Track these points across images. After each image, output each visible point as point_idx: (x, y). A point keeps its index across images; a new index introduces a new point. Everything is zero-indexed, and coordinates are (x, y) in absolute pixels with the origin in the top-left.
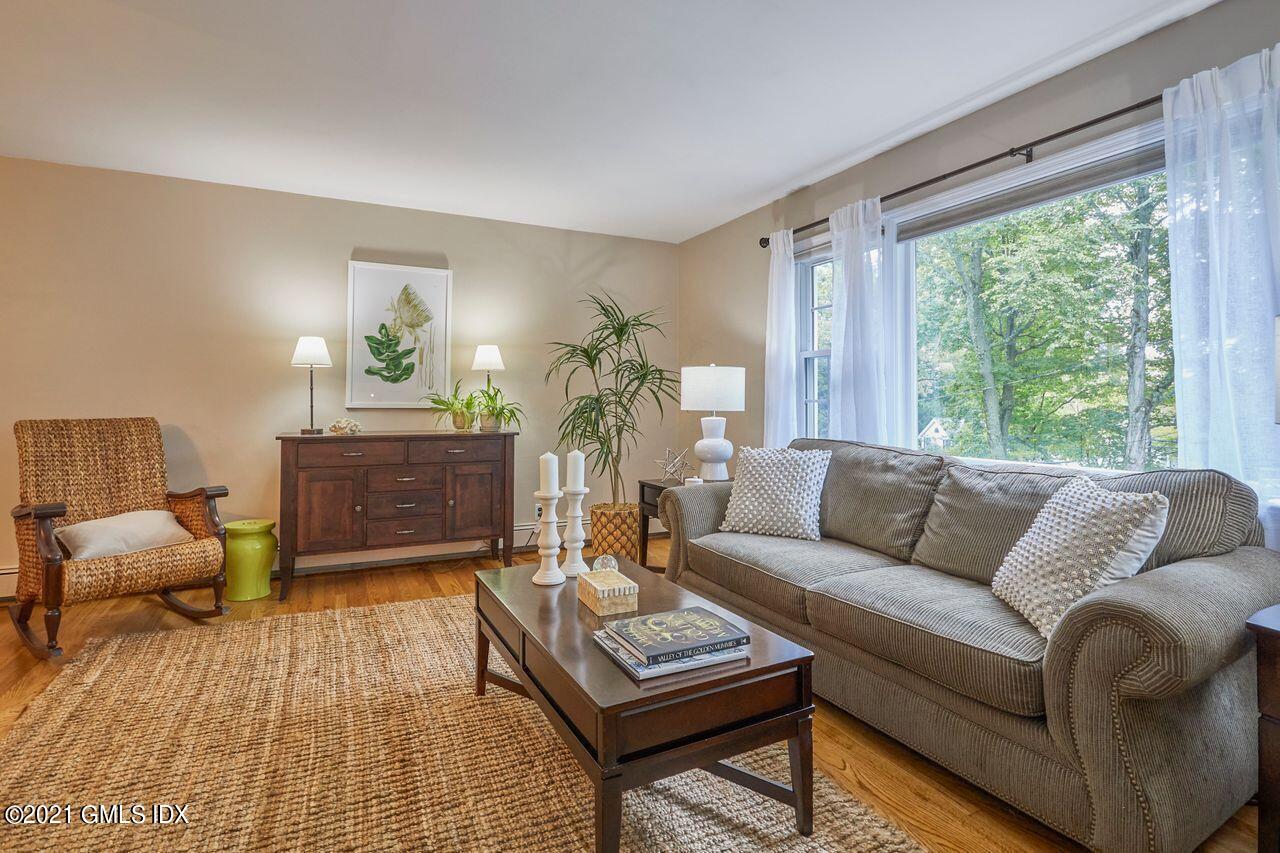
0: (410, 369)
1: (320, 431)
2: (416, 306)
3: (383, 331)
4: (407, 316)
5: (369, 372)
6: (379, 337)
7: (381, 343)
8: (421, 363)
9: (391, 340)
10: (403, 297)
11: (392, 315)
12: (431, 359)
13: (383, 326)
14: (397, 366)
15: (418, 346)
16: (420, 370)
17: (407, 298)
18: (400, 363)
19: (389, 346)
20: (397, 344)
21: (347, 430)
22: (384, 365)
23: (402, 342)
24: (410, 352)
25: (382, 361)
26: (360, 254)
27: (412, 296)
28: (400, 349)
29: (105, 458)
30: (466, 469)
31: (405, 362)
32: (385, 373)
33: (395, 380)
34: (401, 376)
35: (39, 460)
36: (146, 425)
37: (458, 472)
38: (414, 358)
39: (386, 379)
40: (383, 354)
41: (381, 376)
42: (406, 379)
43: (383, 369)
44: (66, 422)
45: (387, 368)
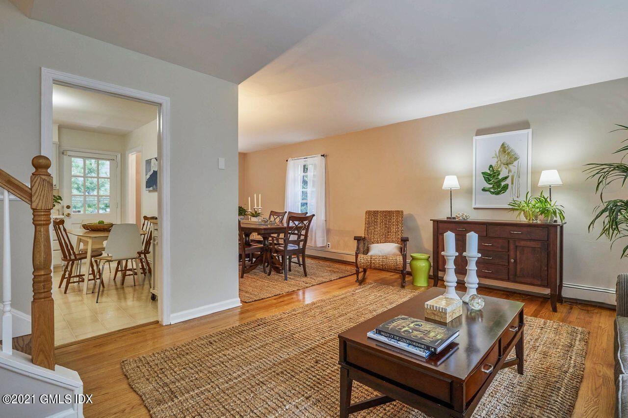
0: (506, 188)
1: (454, 218)
2: (508, 153)
3: (491, 169)
4: (505, 158)
5: (484, 190)
6: (489, 172)
7: (490, 175)
8: (512, 183)
9: (495, 173)
10: (502, 149)
11: (496, 160)
12: (518, 181)
13: (491, 166)
14: (499, 186)
15: (511, 174)
16: (512, 187)
17: (504, 149)
18: (500, 185)
19: (494, 176)
20: (499, 174)
21: (461, 218)
22: (491, 186)
23: (501, 173)
24: (506, 178)
25: (491, 184)
26: (479, 132)
27: (507, 148)
28: (500, 177)
29: (386, 224)
30: (523, 243)
31: (503, 184)
32: (492, 190)
33: (498, 193)
34: (500, 191)
35: (369, 223)
36: (399, 213)
37: (517, 244)
38: (508, 181)
39: (492, 193)
40: (491, 180)
41: (490, 191)
42: (504, 193)
43: (491, 188)
44: (378, 211)
45: (493, 187)
